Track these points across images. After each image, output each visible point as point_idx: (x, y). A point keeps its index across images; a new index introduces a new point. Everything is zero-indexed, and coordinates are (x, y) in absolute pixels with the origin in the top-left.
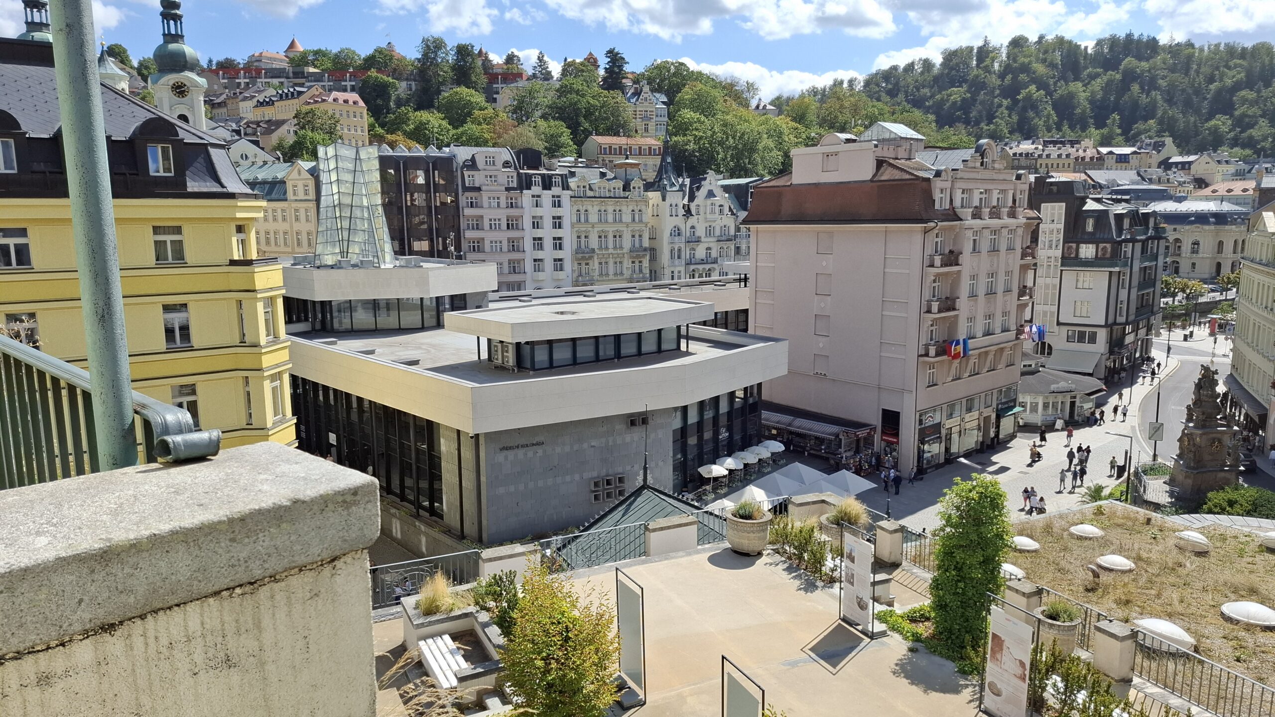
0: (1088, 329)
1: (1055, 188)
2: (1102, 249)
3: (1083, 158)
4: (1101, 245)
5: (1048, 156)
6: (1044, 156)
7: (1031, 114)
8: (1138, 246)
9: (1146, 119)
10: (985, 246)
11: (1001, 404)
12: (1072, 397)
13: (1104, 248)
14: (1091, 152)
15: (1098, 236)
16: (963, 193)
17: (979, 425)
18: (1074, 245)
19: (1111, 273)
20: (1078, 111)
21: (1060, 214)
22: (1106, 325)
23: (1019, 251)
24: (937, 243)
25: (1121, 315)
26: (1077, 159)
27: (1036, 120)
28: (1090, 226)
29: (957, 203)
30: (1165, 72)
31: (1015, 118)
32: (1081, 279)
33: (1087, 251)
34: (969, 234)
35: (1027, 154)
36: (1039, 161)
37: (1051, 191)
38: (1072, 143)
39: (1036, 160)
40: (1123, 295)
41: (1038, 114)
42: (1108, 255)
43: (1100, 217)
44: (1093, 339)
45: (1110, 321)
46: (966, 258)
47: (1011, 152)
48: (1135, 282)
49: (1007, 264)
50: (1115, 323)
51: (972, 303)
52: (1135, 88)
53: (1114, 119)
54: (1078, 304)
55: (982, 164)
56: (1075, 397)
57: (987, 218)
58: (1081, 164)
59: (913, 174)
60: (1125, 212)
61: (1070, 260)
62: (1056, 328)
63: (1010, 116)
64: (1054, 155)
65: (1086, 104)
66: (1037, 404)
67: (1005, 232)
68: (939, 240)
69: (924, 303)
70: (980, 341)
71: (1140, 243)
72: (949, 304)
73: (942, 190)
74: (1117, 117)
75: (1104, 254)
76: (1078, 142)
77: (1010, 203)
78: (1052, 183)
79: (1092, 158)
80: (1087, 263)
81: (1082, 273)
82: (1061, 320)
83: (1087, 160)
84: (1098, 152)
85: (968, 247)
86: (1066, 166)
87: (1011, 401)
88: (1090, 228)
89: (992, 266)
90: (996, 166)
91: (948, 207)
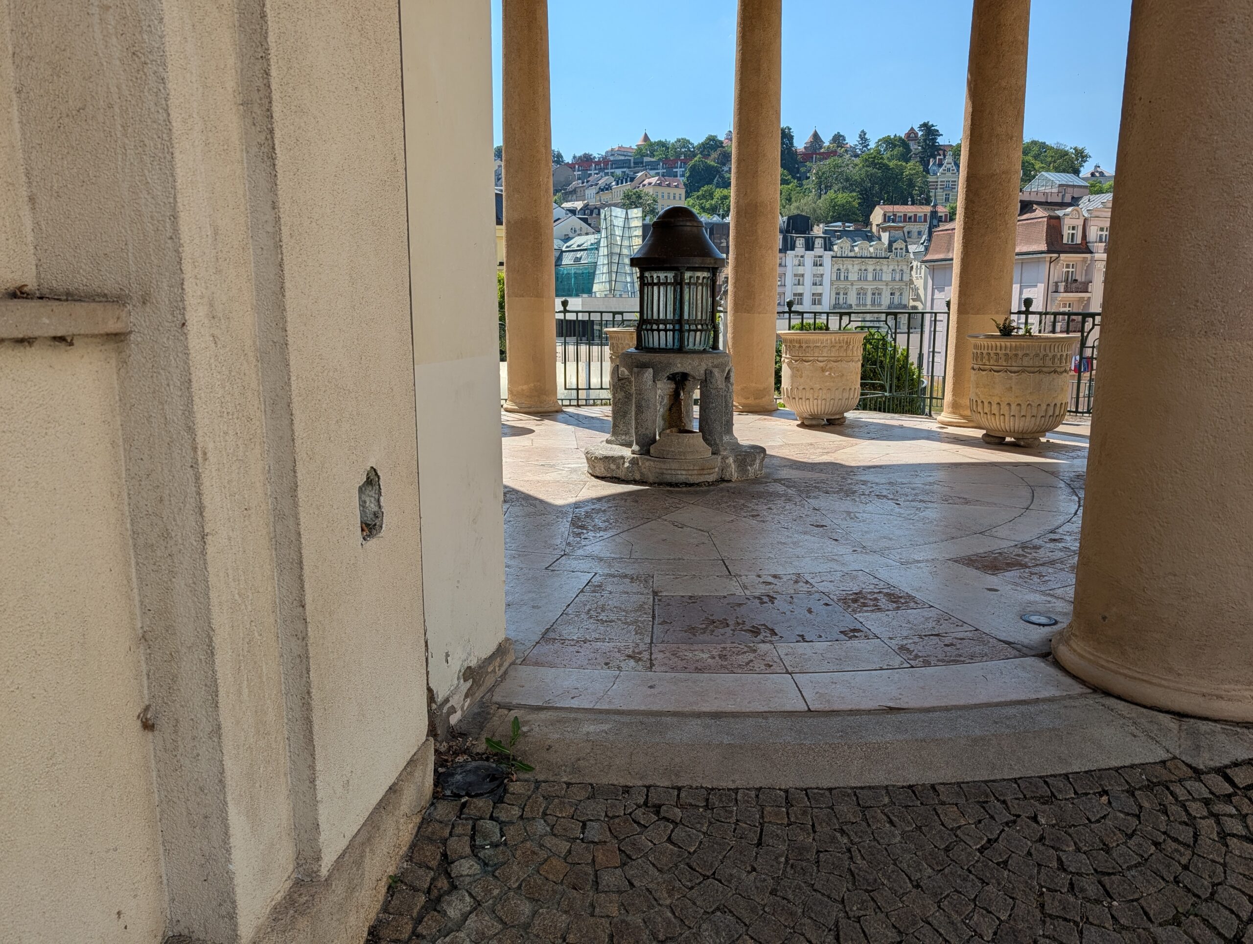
16: (1100, 230)
24: (1067, 272)
29: (1090, 238)
34: (1100, 265)
46: (1096, 287)
59: (1045, 213)
68: (1069, 270)
73: (1073, 227)
85: (1097, 278)
91: (1079, 241)
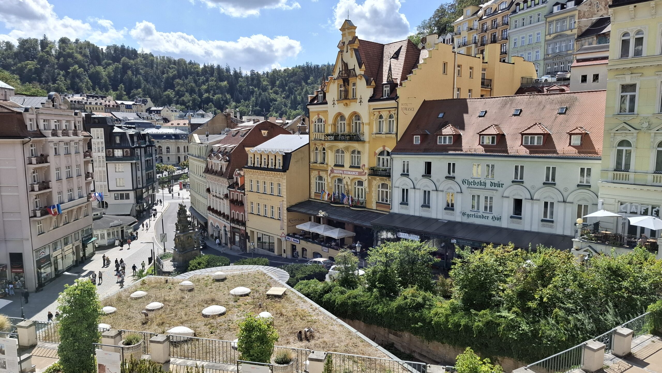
0: (124, 192)
1: (97, 121)
2: (126, 152)
3: (109, 106)
4: (125, 150)
5: (90, 103)
6: (88, 103)
7: (77, 80)
8: (143, 150)
9: (137, 88)
10: (62, 151)
11: (84, 237)
12: (121, 228)
13: (126, 151)
14: (112, 103)
15: (122, 145)
16: (44, 121)
17: (73, 251)
18: (111, 150)
19: (131, 163)
20: (103, 81)
21: (101, 134)
22: (133, 190)
23: (82, 154)
24: (32, 150)
25: (139, 184)
26: (106, 105)
27: (81, 84)
28: (118, 140)
29: (41, 127)
30: (142, 67)
31: (69, 82)
32: (117, 167)
33: (118, 153)
34: (52, 145)
35: (78, 102)
36: (86, 106)
37: (95, 122)
38: (102, 98)
39: (84, 105)
40: (139, 174)
41: (81, 80)
42: (129, 155)
43: (123, 135)
44: (128, 197)
45: (135, 187)
46: (52, 158)
47: (69, 100)
48: (144, 167)
49: (77, 161)
50: (137, 188)
51: (59, 183)
52: (130, 72)
53: (122, 87)
54: (118, 180)
55: (53, 106)
56: (123, 228)
57: (61, 136)
58: (108, 108)
59: (10, 110)
60: (134, 133)
61: (110, 158)
62: (108, 193)
63: (65, 80)
64: (93, 103)
65: (106, 78)
66: (104, 234)
67: (72, 143)
68: (33, 148)
69: (29, 186)
70: (67, 205)
71: (143, 149)
72: (45, 185)
73: (31, 120)
74: (123, 86)
75: (127, 154)
76: (105, 97)
77: (73, 128)
78: (95, 118)
79: (113, 106)
80: (118, 159)
81: (117, 164)
82: (110, 189)
83: (111, 106)
84: (116, 103)
85: (52, 153)
86: (101, 109)
87: (89, 235)
88: (118, 141)
89: (68, 162)
90: (62, 107)
91: (36, 129)
